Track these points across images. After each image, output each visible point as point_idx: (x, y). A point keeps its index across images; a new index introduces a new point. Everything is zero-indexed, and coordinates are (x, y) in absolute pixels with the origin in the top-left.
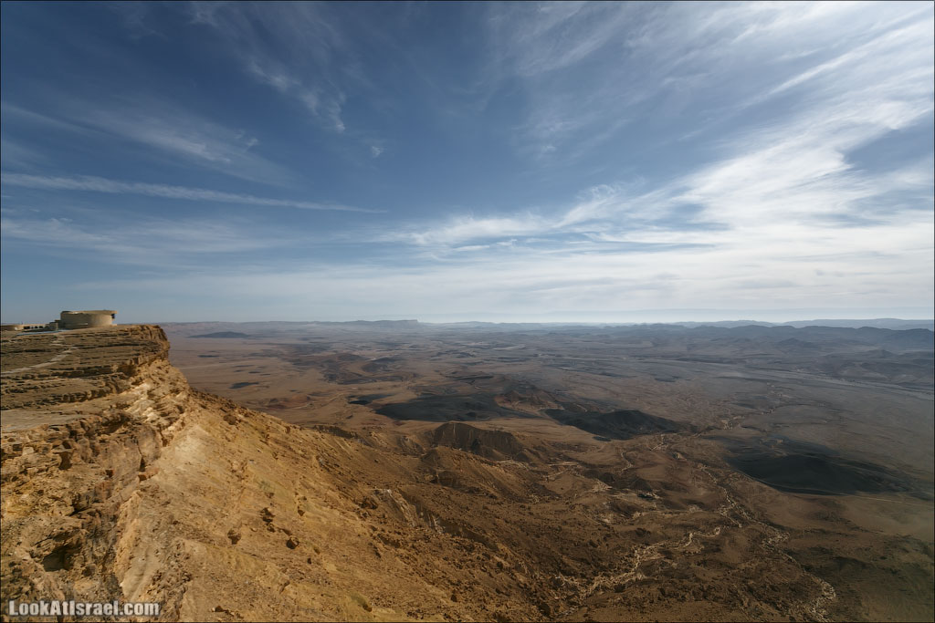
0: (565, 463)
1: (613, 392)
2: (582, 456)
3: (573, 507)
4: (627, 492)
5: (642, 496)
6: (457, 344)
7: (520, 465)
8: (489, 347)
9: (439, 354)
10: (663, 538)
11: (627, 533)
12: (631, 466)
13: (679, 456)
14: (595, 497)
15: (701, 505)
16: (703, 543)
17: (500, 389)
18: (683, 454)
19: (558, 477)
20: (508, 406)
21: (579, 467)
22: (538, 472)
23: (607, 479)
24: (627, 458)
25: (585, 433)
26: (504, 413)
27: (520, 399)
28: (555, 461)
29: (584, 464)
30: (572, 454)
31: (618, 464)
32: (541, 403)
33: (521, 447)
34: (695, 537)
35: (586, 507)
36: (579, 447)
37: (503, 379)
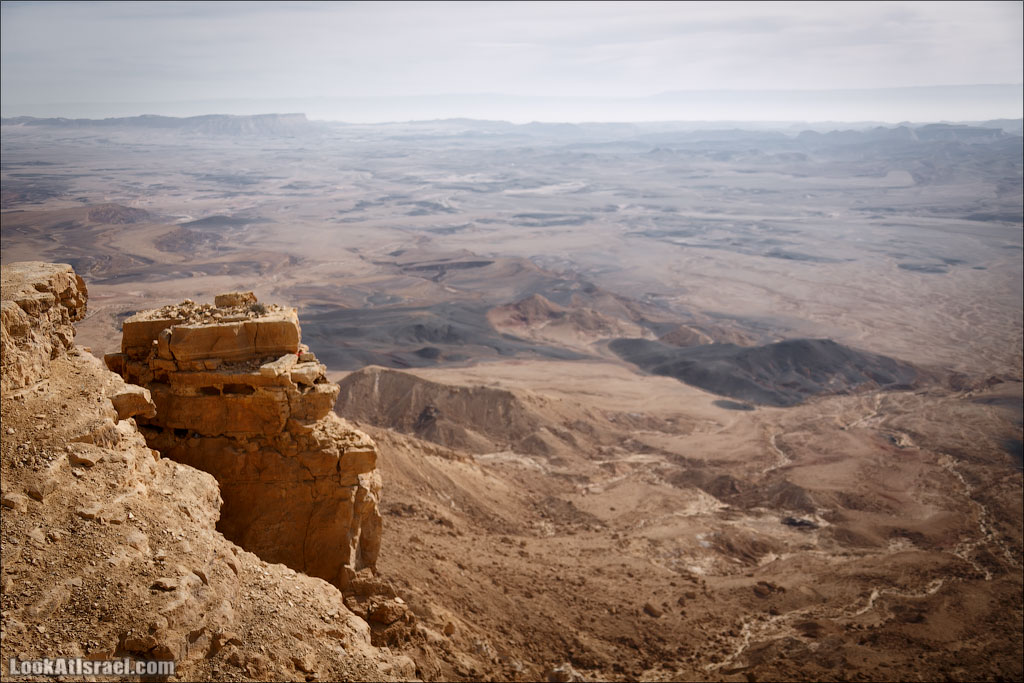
0: (634, 458)
1: (787, 299)
2: (678, 444)
3: (623, 544)
4: (759, 515)
5: (790, 522)
6: (410, 180)
7: (527, 462)
8: (493, 188)
9: (361, 205)
10: (809, 600)
11: (733, 592)
12: (786, 461)
13: (906, 440)
14: (683, 525)
15: (916, 537)
16: (893, 609)
17: (507, 293)
18: (914, 435)
19: (613, 486)
20: (520, 331)
21: (666, 465)
22: (567, 477)
23: (722, 488)
24: (783, 446)
25: (698, 392)
26: (506, 349)
27: (552, 315)
28: (611, 453)
29: (679, 459)
30: (656, 438)
31: (757, 458)
32: (600, 325)
33: (533, 423)
34: (881, 598)
35: (655, 543)
36: (675, 424)
37: (517, 267)
